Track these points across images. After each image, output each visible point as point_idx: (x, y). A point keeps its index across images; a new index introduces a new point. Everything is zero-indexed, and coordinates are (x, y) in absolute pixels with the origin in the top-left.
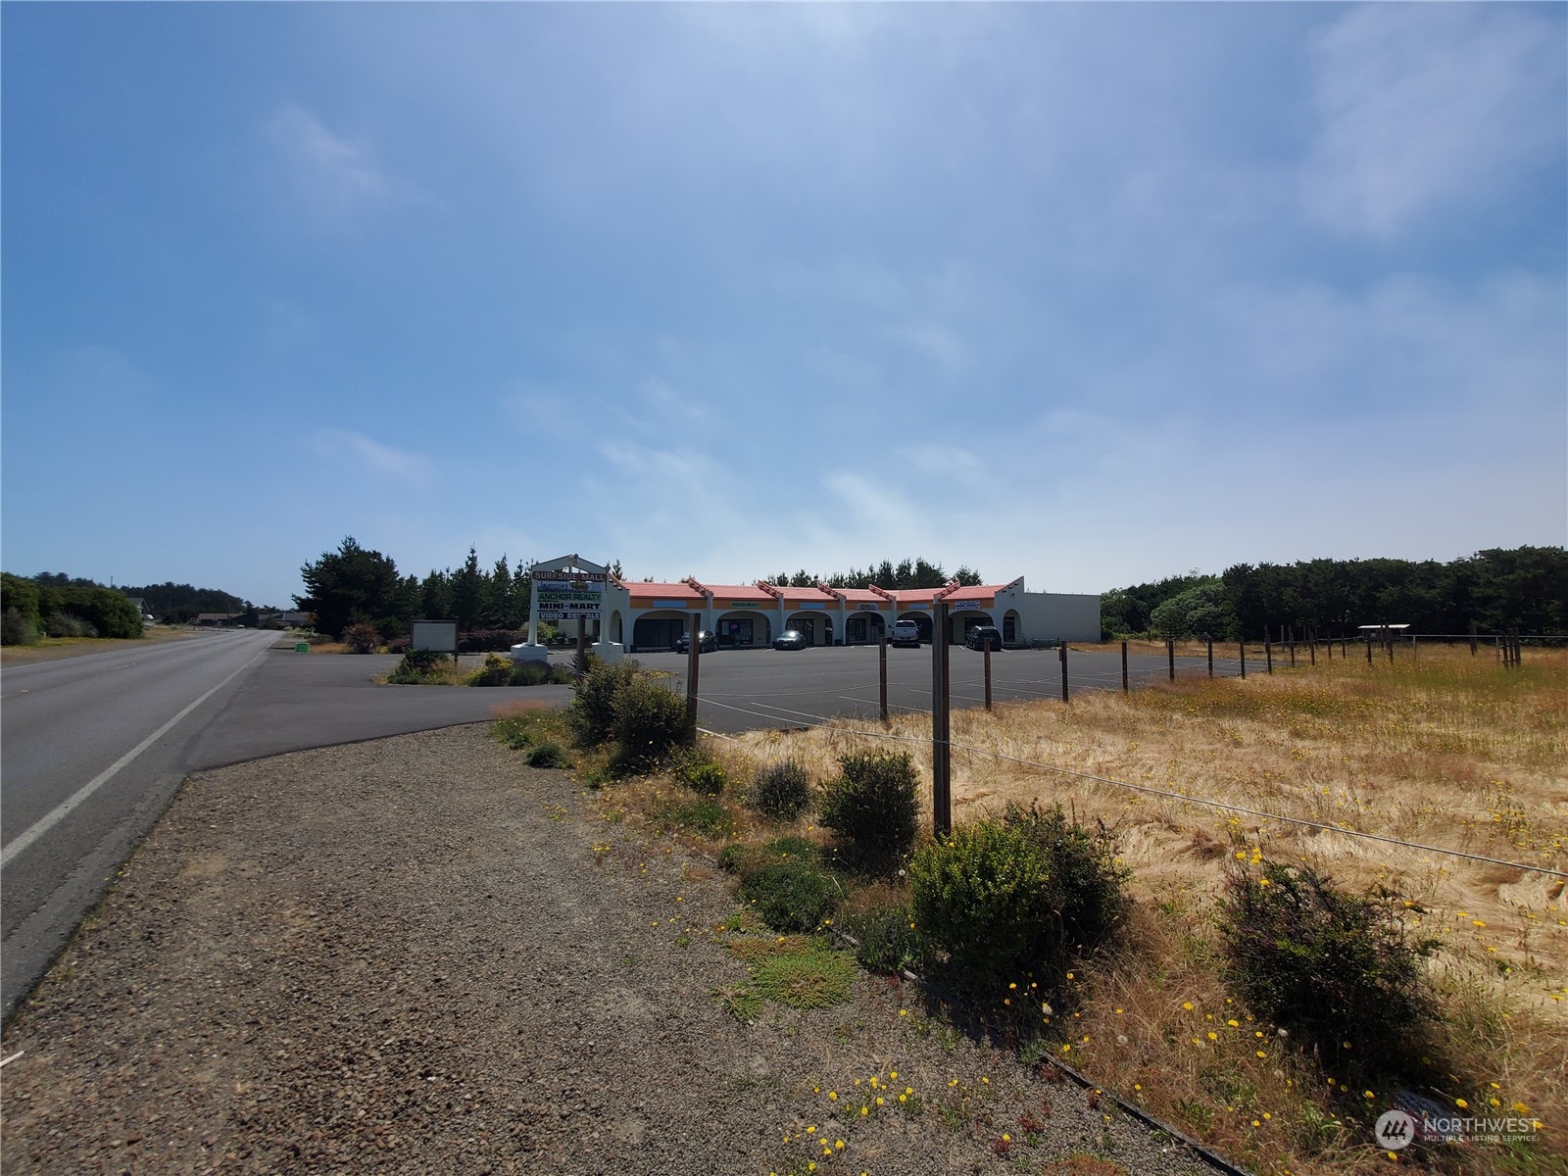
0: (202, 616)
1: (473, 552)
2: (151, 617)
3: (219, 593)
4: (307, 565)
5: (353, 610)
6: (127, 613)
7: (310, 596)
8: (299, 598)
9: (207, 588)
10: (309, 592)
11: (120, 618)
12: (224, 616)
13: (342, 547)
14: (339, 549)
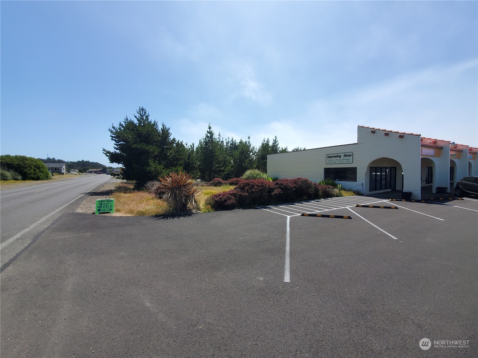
0: (90, 170)
1: (210, 128)
2: (77, 170)
3: (97, 163)
4: (114, 128)
5: (151, 162)
6: (38, 168)
7: (118, 151)
8: (109, 152)
9: (93, 162)
10: (117, 149)
11: (34, 170)
12: (96, 170)
13: (138, 115)
14: (136, 117)
